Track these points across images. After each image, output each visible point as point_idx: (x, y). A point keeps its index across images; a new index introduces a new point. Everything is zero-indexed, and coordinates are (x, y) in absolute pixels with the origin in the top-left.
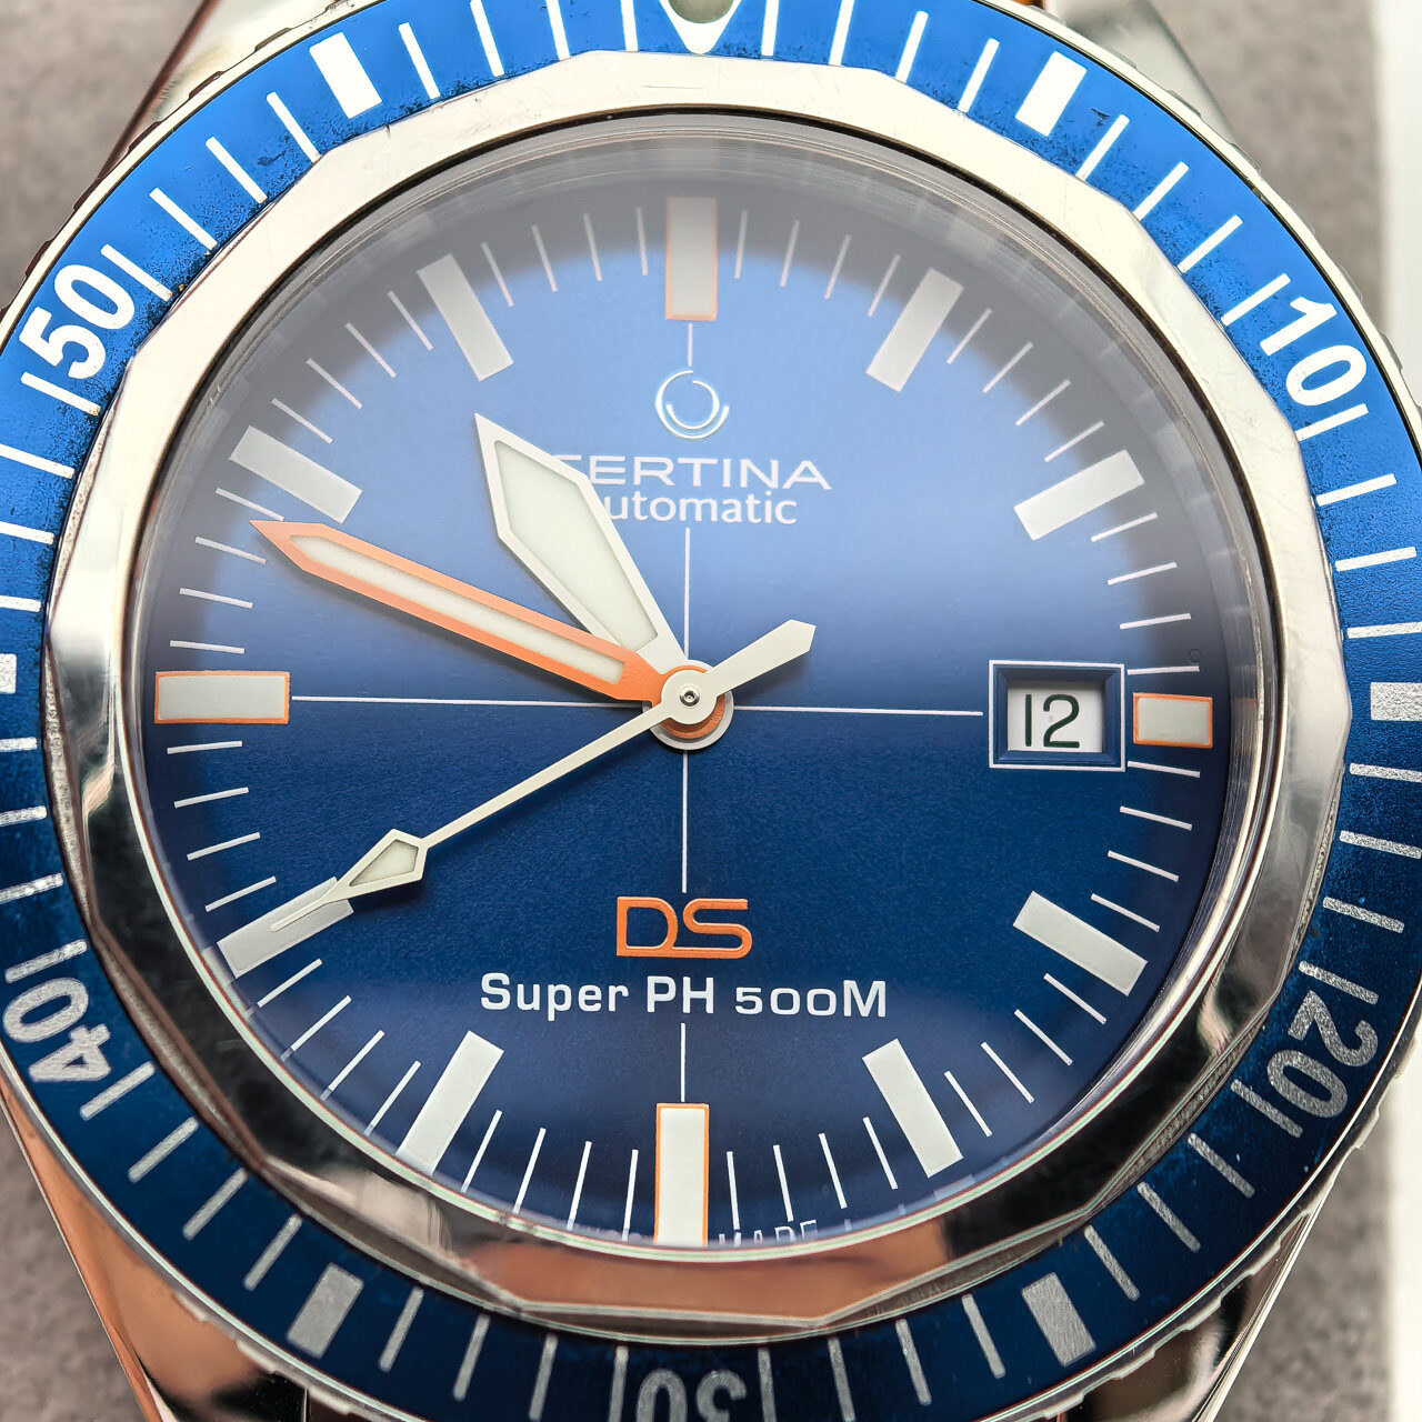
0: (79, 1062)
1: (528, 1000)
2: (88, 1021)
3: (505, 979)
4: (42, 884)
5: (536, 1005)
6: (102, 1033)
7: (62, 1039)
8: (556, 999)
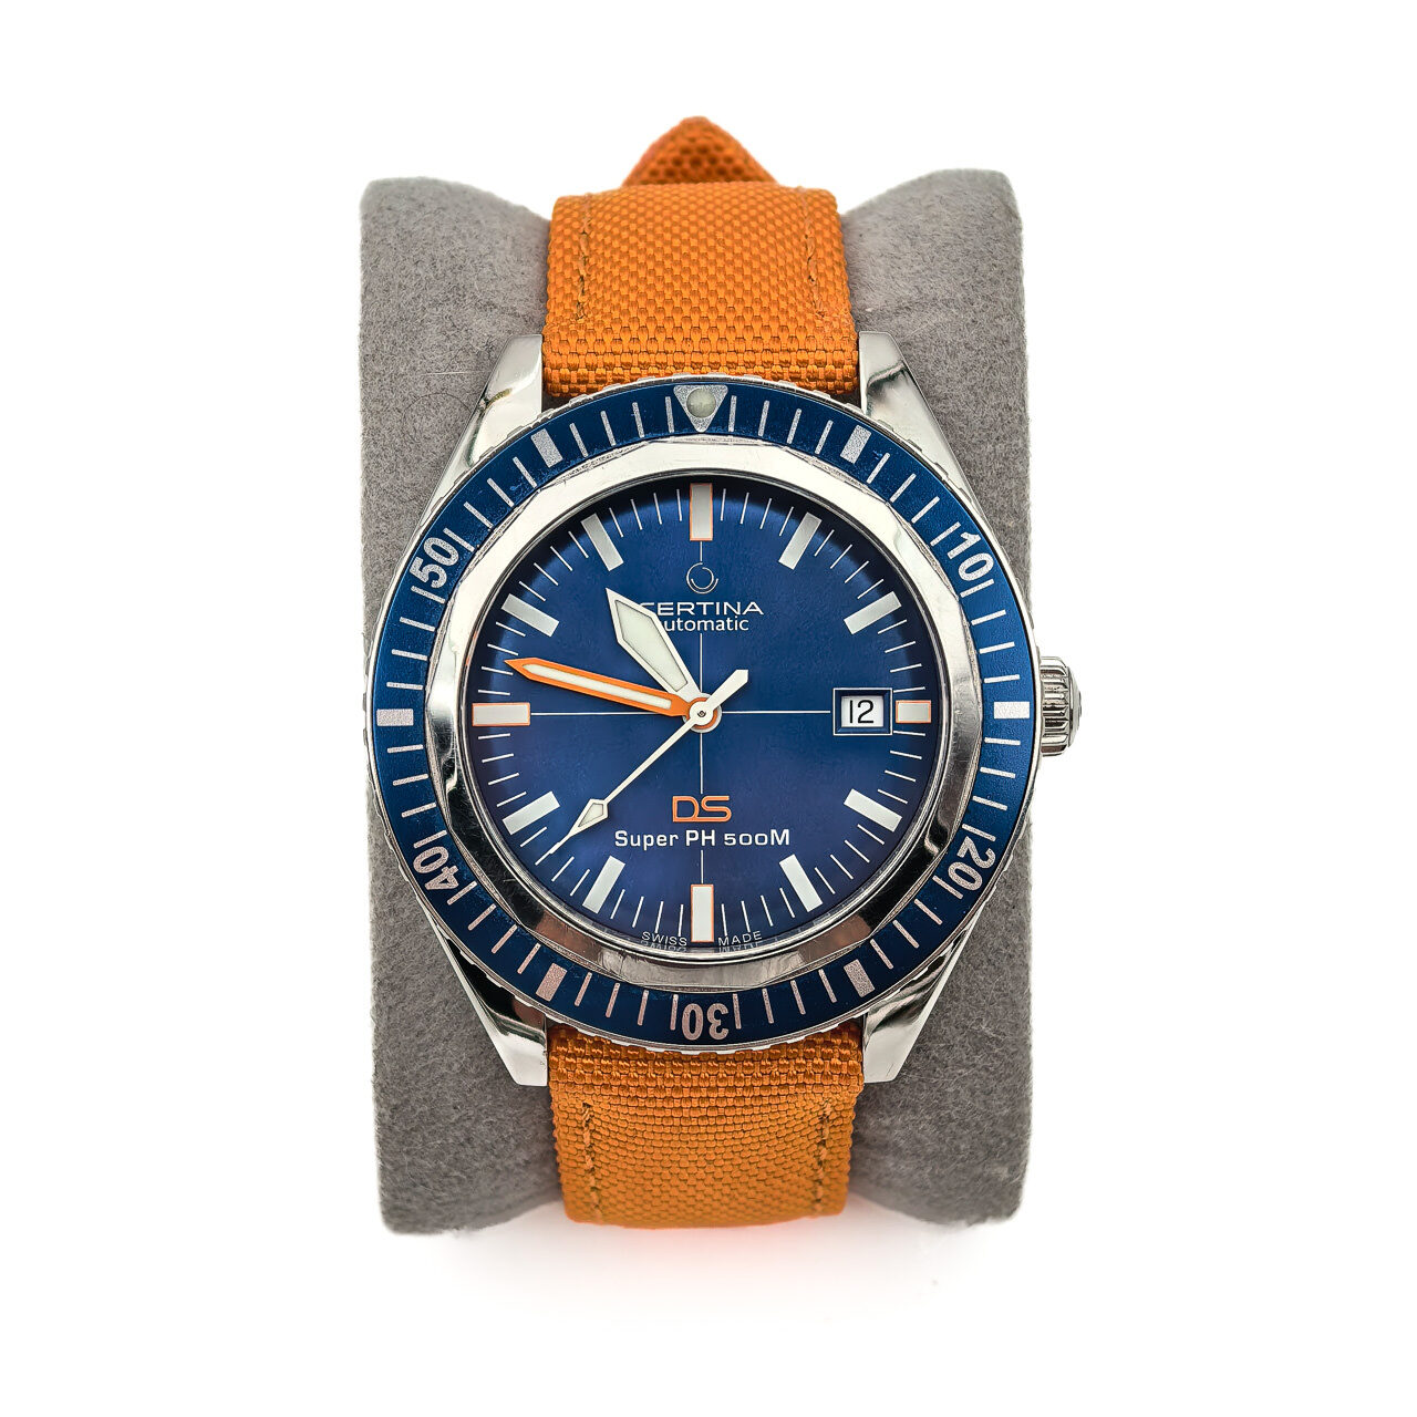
0: (446, 881)
1: (635, 842)
2: (449, 864)
3: (625, 834)
4: (427, 807)
5: (639, 844)
6: (455, 869)
7: (438, 872)
8: (647, 841)
